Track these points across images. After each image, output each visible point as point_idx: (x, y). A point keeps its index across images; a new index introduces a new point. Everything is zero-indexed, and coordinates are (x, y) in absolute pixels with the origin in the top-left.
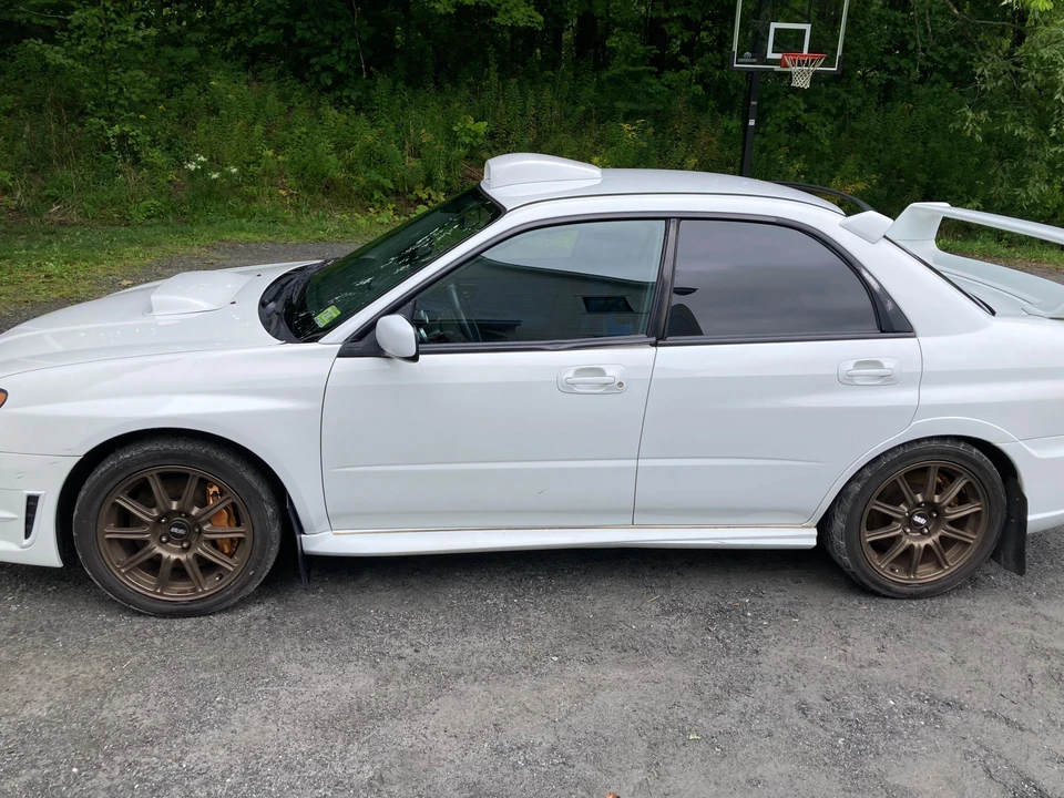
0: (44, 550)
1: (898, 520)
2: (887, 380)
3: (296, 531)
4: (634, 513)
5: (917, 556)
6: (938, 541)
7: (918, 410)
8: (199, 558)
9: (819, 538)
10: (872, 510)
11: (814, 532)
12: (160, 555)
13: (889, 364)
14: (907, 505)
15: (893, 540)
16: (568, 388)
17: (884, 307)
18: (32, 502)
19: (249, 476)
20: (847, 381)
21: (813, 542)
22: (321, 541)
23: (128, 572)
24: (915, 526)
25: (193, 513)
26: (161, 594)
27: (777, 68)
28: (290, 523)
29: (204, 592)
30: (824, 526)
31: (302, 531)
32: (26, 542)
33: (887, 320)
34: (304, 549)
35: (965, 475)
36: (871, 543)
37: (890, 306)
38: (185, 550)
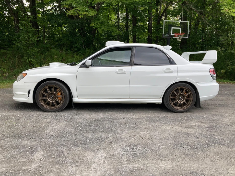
0: (30, 100)
1: (177, 96)
2: (171, 72)
3: (72, 97)
4: (129, 96)
7: (177, 77)
9: (163, 101)
11: (162, 100)
12: (49, 101)
13: (172, 69)
15: (177, 103)
16: (117, 73)
17: (171, 60)
18: (29, 91)
19: (64, 87)
20: (164, 72)
22: (76, 100)
25: (54, 93)
27: (174, 37)
28: (71, 96)
30: (163, 99)
31: (73, 98)
32: (28, 98)
33: (172, 62)
34: (73, 101)
37: (172, 60)
38: (54, 100)
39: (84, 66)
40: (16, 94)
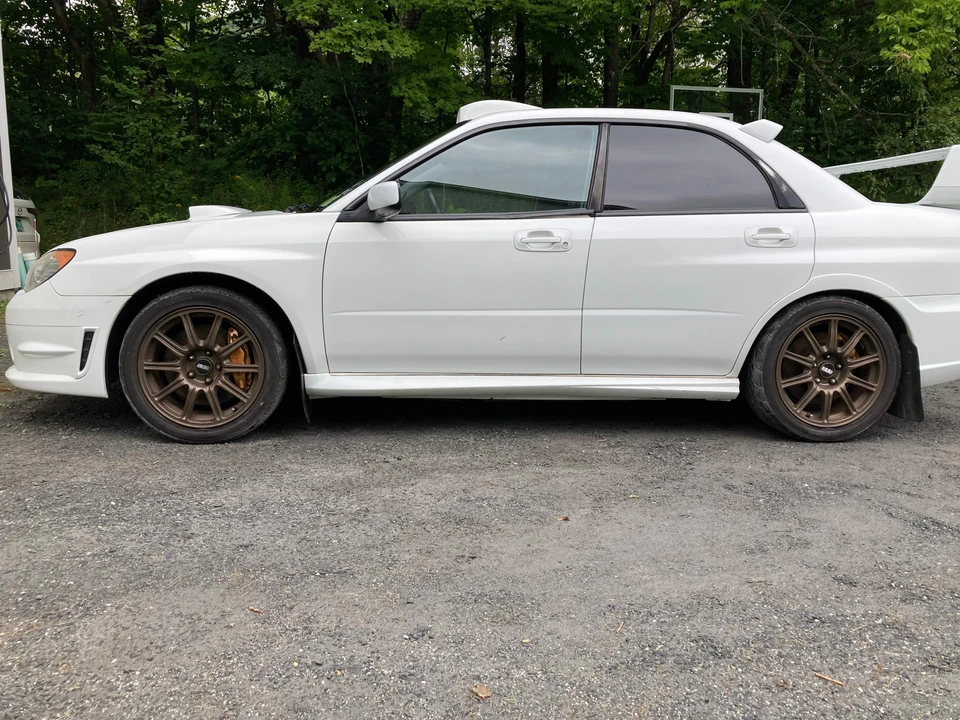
0: (93, 383)
1: (808, 368)
2: (785, 243)
3: (301, 369)
4: (581, 362)
5: (828, 403)
6: (844, 388)
7: (813, 268)
8: (219, 390)
9: (741, 387)
10: (784, 358)
11: (737, 381)
12: (187, 387)
13: (787, 232)
14: (815, 354)
15: (806, 387)
16: (522, 246)
17: (780, 190)
18: (89, 336)
19: (263, 318)
20: (753, 244)
21: (737, 390)
22: (322, 380)
23: (161, 401)
24: (824, 377)
25: (216, 349)
26: (185, 421)
28: (296, 364)
29: (222, 421)
30: (744, 375)
31: (305, 372)
32: (80, 373)
33: (784, 199)
34: (307, 387)
35: (862, 328)
36: (786, 389)
37: (784, 188)
38: (208, 384)
39: (360, 212)
40: (23, 353)
